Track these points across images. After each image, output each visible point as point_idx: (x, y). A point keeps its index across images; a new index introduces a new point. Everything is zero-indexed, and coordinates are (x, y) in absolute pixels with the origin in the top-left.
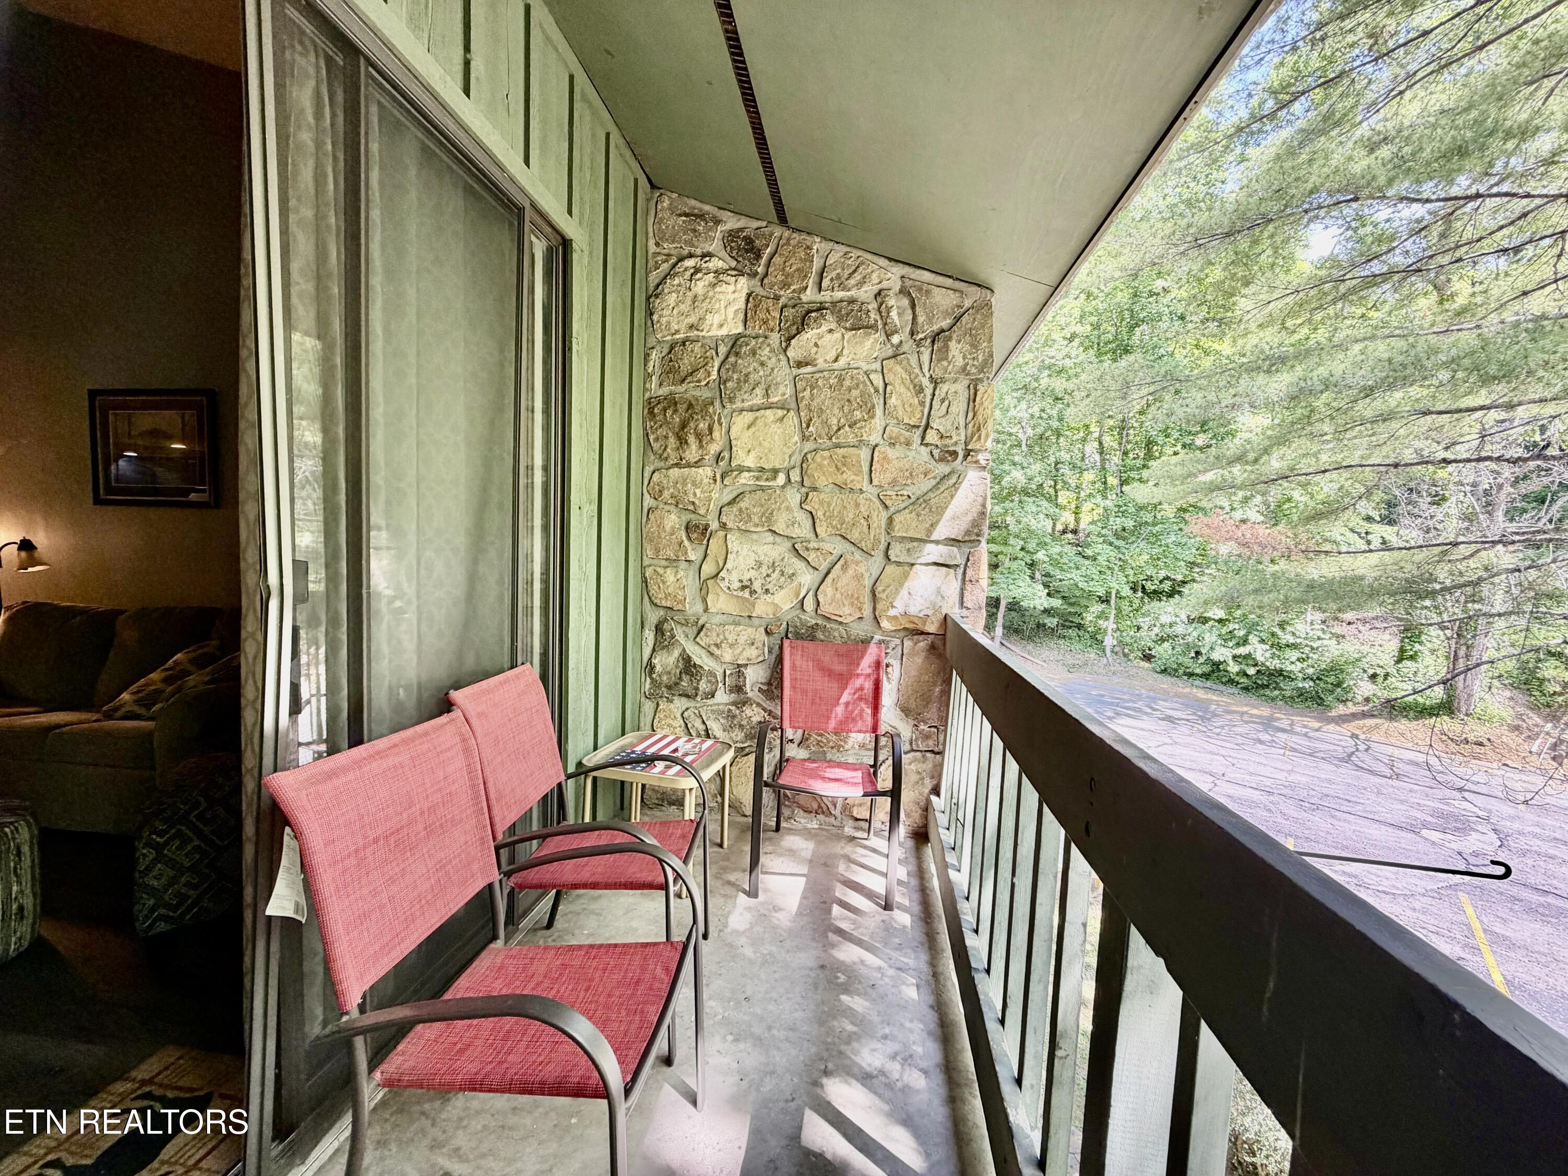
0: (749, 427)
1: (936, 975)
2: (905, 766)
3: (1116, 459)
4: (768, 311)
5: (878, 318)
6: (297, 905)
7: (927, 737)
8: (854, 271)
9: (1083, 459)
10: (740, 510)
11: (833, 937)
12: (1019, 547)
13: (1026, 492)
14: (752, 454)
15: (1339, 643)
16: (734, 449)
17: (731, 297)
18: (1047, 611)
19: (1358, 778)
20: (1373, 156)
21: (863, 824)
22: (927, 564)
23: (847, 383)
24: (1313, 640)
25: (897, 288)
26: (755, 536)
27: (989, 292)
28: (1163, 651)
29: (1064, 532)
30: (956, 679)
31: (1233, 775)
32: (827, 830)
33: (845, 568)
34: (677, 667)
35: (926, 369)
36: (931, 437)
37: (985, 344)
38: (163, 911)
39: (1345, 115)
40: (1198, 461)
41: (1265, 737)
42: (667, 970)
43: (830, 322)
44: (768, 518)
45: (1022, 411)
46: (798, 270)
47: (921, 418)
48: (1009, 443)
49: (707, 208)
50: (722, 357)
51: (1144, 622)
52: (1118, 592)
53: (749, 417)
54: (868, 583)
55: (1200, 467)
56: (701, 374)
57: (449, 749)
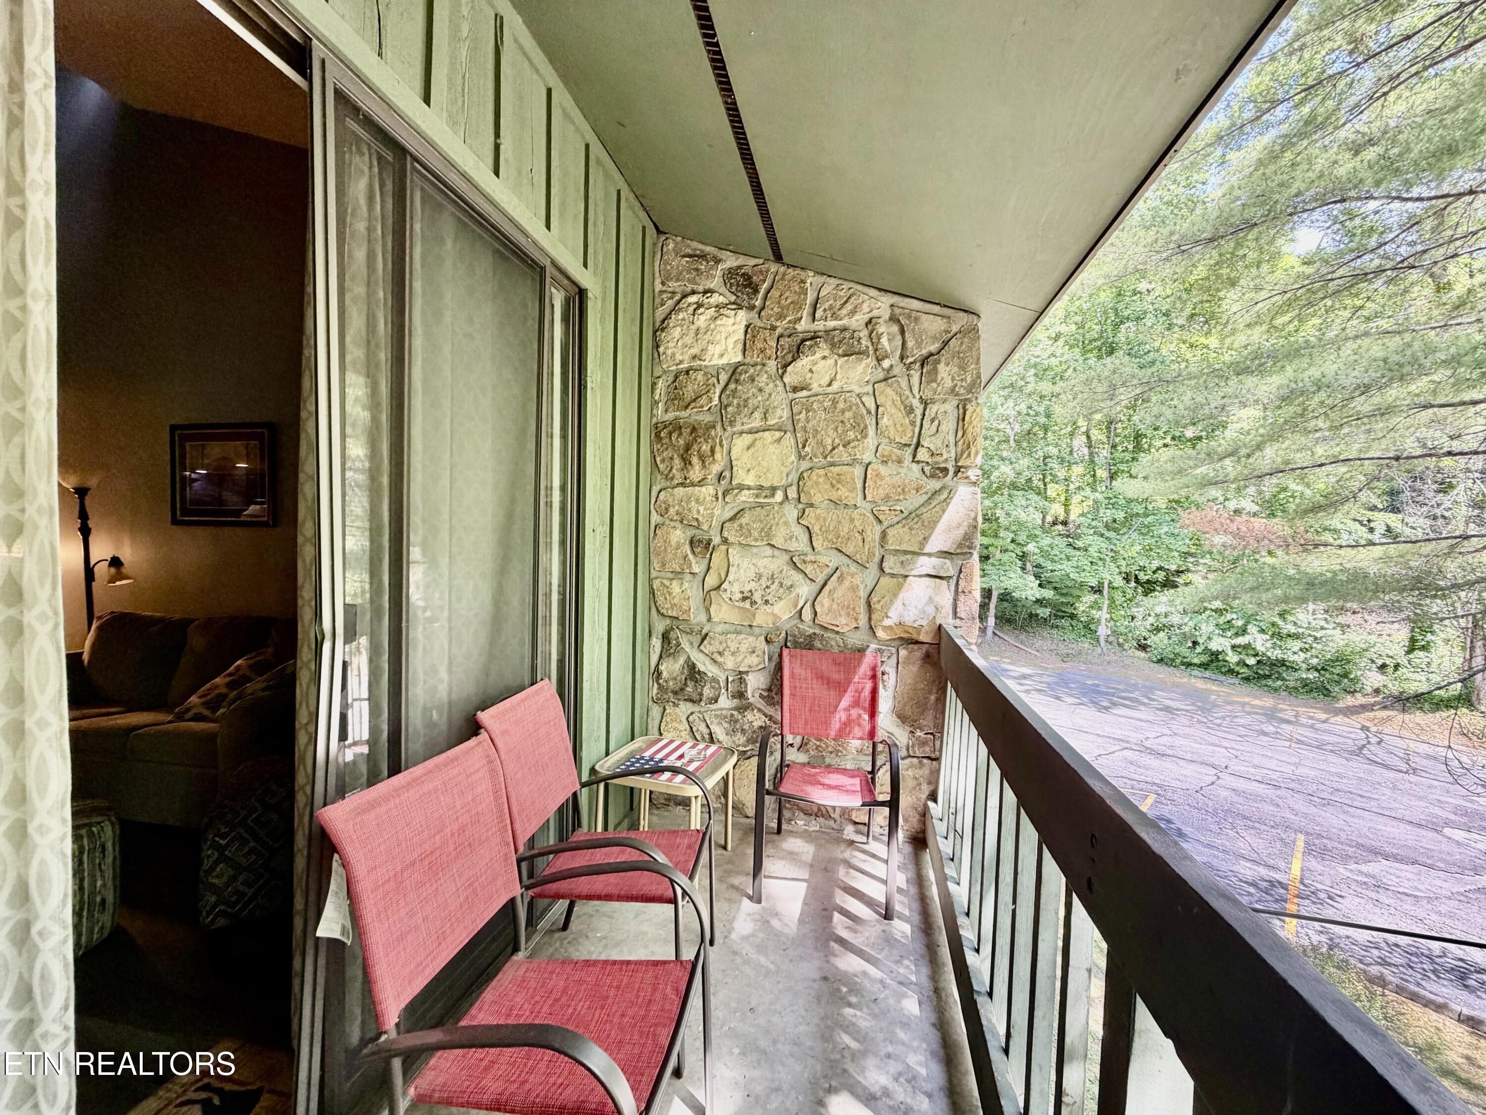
0: (748, 448)
1: (938, 991)
2: (902, 772)
3: (1105, 453)
4: (765, 340)
5: (869, 344)
6: (344, 927)
7: (923, 743)
8: (846, 302)
9: (1071, 453)
10: (741, 526)
11: (835, 946)
12: (1009, 540)
13: (1014, 486)
14: (752, 472)
15: (1344, 633)
16: (735, 469)
17: (731, 329)
18: (1039, 602)
19: (1371, 772)
20: (1359, 158)
21: (861, 827)
22: (921, 576)
23: (841, 405)
24: (1315, 630)
25: (887, 317)
26: (755, 550)
27: (975, 317)
28: (1159, 641)
29: (1054, 523)
30: (951, 693)
31: (1237, 768)
32: (828, 834)
33: (841, 579)
34: (682, 673)
35: (915, 390)
36: (922, 455)
37: (973, 366)
38: (222, 907)
39: (1327, 118)
40: (1189, 458)
41: (1270, 729)
42: (677, 990)
43: (823, 349)
44: (767, 534)
45: (1009, 409)
46: (792, 303)
47: (913, 437)
48: (997, 439)
49: (708, 249)
50: (723, 383)
51: (1138, 612)
52: (1110, 583)
53: (748, 439)
54: (863, 594)
55: (1191, 463)
56: (703, 401)
57: (477, 771)
